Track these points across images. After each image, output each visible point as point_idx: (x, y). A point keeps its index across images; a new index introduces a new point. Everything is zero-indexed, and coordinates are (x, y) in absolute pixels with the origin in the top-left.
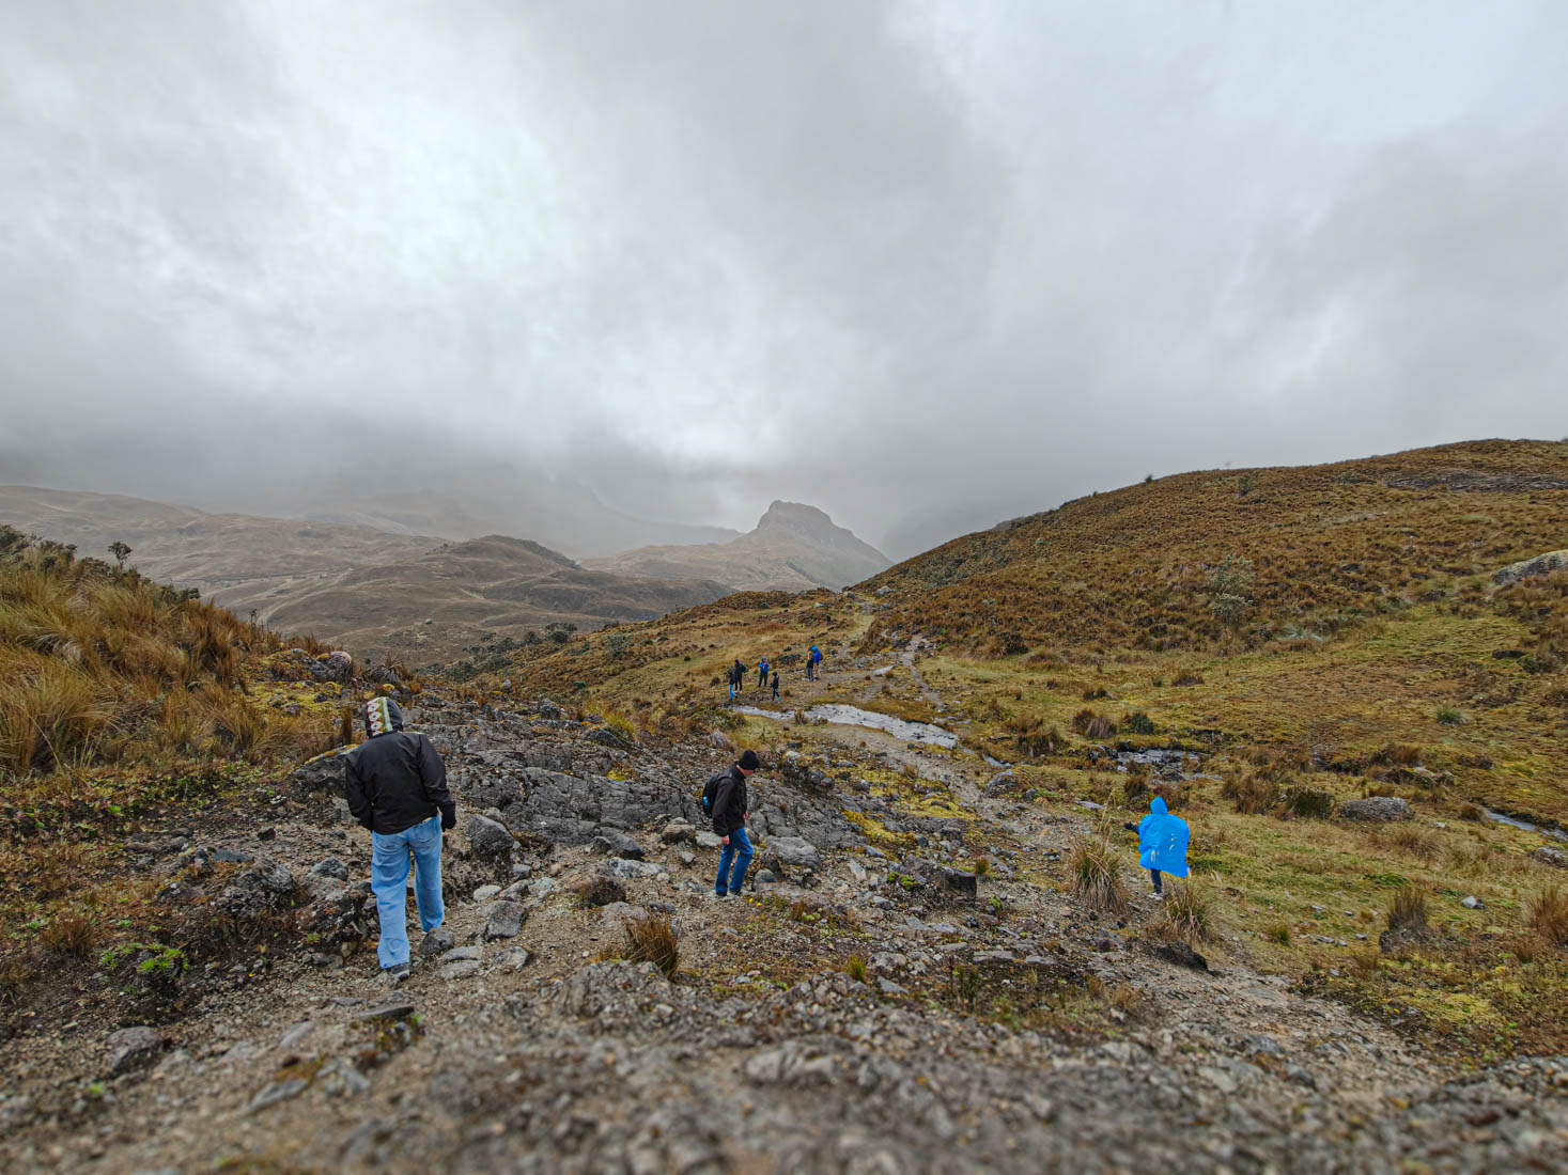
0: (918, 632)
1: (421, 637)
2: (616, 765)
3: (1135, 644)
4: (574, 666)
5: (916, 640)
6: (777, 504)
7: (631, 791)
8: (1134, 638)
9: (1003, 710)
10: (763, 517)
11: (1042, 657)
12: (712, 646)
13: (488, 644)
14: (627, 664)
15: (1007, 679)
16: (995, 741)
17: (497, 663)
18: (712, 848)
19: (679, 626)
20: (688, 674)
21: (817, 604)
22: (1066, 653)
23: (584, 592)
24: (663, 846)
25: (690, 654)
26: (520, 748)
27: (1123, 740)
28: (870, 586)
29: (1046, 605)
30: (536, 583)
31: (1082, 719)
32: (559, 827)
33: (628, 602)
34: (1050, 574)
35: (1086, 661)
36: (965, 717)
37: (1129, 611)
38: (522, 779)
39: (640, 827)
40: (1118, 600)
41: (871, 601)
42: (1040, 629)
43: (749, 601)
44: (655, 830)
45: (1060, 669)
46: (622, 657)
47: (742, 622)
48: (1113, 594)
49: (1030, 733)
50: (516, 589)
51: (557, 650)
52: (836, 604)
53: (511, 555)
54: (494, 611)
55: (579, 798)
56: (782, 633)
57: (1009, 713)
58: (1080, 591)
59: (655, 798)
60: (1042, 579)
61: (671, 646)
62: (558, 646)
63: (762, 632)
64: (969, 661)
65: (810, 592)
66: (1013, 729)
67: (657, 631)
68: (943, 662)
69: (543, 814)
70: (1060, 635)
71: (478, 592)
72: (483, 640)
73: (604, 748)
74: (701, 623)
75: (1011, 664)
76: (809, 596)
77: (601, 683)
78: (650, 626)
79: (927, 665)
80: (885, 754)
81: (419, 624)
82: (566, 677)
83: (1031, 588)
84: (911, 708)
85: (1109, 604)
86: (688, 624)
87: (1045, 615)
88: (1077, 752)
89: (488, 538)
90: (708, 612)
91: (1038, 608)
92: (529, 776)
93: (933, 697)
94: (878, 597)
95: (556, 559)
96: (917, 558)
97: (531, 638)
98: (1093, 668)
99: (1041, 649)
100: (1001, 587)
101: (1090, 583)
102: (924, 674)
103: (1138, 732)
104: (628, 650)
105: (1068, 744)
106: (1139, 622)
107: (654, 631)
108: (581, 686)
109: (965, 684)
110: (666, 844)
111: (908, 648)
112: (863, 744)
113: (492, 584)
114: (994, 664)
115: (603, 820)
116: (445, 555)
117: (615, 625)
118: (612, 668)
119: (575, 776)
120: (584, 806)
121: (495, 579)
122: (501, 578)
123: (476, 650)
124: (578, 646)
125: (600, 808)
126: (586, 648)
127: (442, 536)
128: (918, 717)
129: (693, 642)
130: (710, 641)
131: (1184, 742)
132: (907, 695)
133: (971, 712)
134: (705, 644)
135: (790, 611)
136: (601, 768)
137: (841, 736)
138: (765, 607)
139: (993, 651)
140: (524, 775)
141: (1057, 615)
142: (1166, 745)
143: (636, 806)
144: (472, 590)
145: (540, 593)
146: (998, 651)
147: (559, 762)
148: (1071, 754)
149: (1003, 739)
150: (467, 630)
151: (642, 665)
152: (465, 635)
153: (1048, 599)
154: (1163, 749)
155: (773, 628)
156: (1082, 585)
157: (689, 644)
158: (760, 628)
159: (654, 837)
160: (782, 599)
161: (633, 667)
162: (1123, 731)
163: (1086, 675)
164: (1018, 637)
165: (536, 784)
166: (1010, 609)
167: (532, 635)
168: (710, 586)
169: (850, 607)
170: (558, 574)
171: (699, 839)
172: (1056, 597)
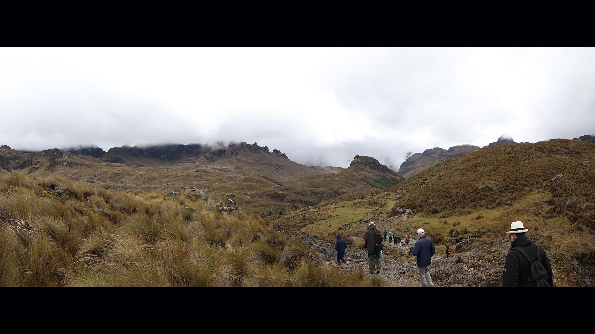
0: (409, 208)
5: (408, 211)
6: (357, 157)
10: (352, 162)
12: (337, 216)
21: (375, 198)
23: (284, 194)
27: (461, 236)
28: (394, 190)
30: (268, 191)
41: (394, 195)
43: (349, 197)
49: (436, 238)
50: (261, 194)
52: (381, 197)
53: (259, 181)
54: (254, 202)
68: (416, 218)
71: (248, 195)
78: (313, 208)
79: (411, 219)
93: (412, 230)
94: (397, 193)
104: (308, 218)
111: (405, 214)
118: (302, 224)
121: (253, 190)
122: (256, 190)
124: (287, 216)
132: (404, 230)
135: (365, 200)
138: (355, 199)
145: (269, 195)
151: (313, 223)
161: (310, 224)
170: (276, 187)
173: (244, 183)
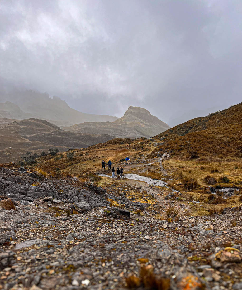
0: (166, 151)
1: (8, 153)
2: (35, 182)
3: (235, 155)
4: (56, 163)
5: (165, 154)
6: (131, 107)
7: (37, 189)
8: (234, 153)
9: (183, 175)
10: (126, 112)
11: (202, 159)
12: (103, 157)
13: (29, 156)
14: (74, 162)
15: (189, 166)
16: (178, 185)
17: (32, 162)
18: (58, 203)
19: (93, 150)
20: (94, 165)
21: (139, 143)
22: (210, 158)
23: (63, 138)
24: (43, 202)
25: (94, 159)
26: (5, 177)
27: (218, 185)
28: (158, 137)
29: (208, 143)
30: (47, 135)
31: (207, 178)
32: (14, 196)
33: (78, 142)
34: (213, 132)
35: (216, 161)
36: (172, 178)
37: (235, 144)
38: (4, 184)
39: (39, 198)
40: (232, 141)
41: (158, 141)
42: (204, 150)
43: (117, 142)
44: (42, 198)
45: (208, 163)
46: (72, 160)
47: (114, 148)
48: (231, 139)
49: (189, 182)
50: (40, 137)
51: (52, 158)
52: (145, 143)
53: (38, 125)
54: (32, 144)
55: (21, 189)
56: (127, 152)
57: (185, 177)
58: (220, 138)
59: (44, 191)
60: (210, 134)
61: (89, 156)
62: (53, 156)
63: (120, 152)
64: (179, 161)
65: (138, 139)
66: (184, 181)
67: (86, 151)
68: (171, 161)
69: (9, 192)
70: (211, 153)
71: (27, 138)
72: (28, 154)
73: (32, 178)
74: (100, 149)
75: (192, 162)
76: (138, 140)
77: (65, 168)
78: (83, 150)
79: (165, 162)
80: (140, 188)
81: (7, 149)
82: (53, 166)
83: (205, 137)
84: (156, 175)
85: (229, 142)
86: (96, 149)
87: (207, 146)
88: (202, 188)
89: (29, 119)
90: (103, 145)
91: (205, 143)
92: (6, 183)
93: (164, 172)
94: (160, 140)
95: (53, 127)
96: (177, 126)
97: (44, 154)
98: (218, 163)
99: (203, 157)
100: (196, 136)
101: (225, 135)
102: (164, 165)
103: (224, 183)
104: (74, 158)
105: (200, 186)
106: (238, 148)
107: (85, 152)
108: (58, 169)
109: (175, 168)
110: (44, 202)
111: (162, 157)
112: (135, 185)
113: (31, 135)
114: (186, 162)
115: (27, 195)
116: (15, 125)
117: (72, 150)
118: (69, 163)
119: (21, 184)
120: (22, 191)
121: (32, 134)
122: (35, 133)
123: (25, 157)
124: (59, 156)
125: (27, 192)
126: (62, 157)
127: (14, 118)
128: (157, 178)
129: (97, 155)
130: (102, 155)
131: (237, 186)
132: (156, 171)
133: (174, 176)
134: (101, 156)
135: (131, 145)
136: (29, 183)
137: (129, 183)
138: (122, 144)
139: (187, 157)
140: (5, 183)
141: (211, 146)
142: (232, 186)
143: (38, 192)
144: (25, 137)
145: (48, 138)
146: (189, 158)
147: (17, 181)
148: (200, 189)
149: (180, 184)
150: (23, 151)
151: (79, 163)
152: (23, 153)
153: (209, 140)
154: (230, 188)
155: (124, 150)
156: (222, 136)
157: (95, 156)
158: (119, 151)
159: (41, 200)
160: (129, 141)
161: (76, 163)
162: (219, 182)
163: (215, 165)
164: (196, 153)
165: (8, 185)
166: (196, 144)
167: (44, 153)
168: (107, 136)
169: (150, 144)
170: (55, 132)
171: (54, 201)
172: (212, 140)
173: (23, 127)
